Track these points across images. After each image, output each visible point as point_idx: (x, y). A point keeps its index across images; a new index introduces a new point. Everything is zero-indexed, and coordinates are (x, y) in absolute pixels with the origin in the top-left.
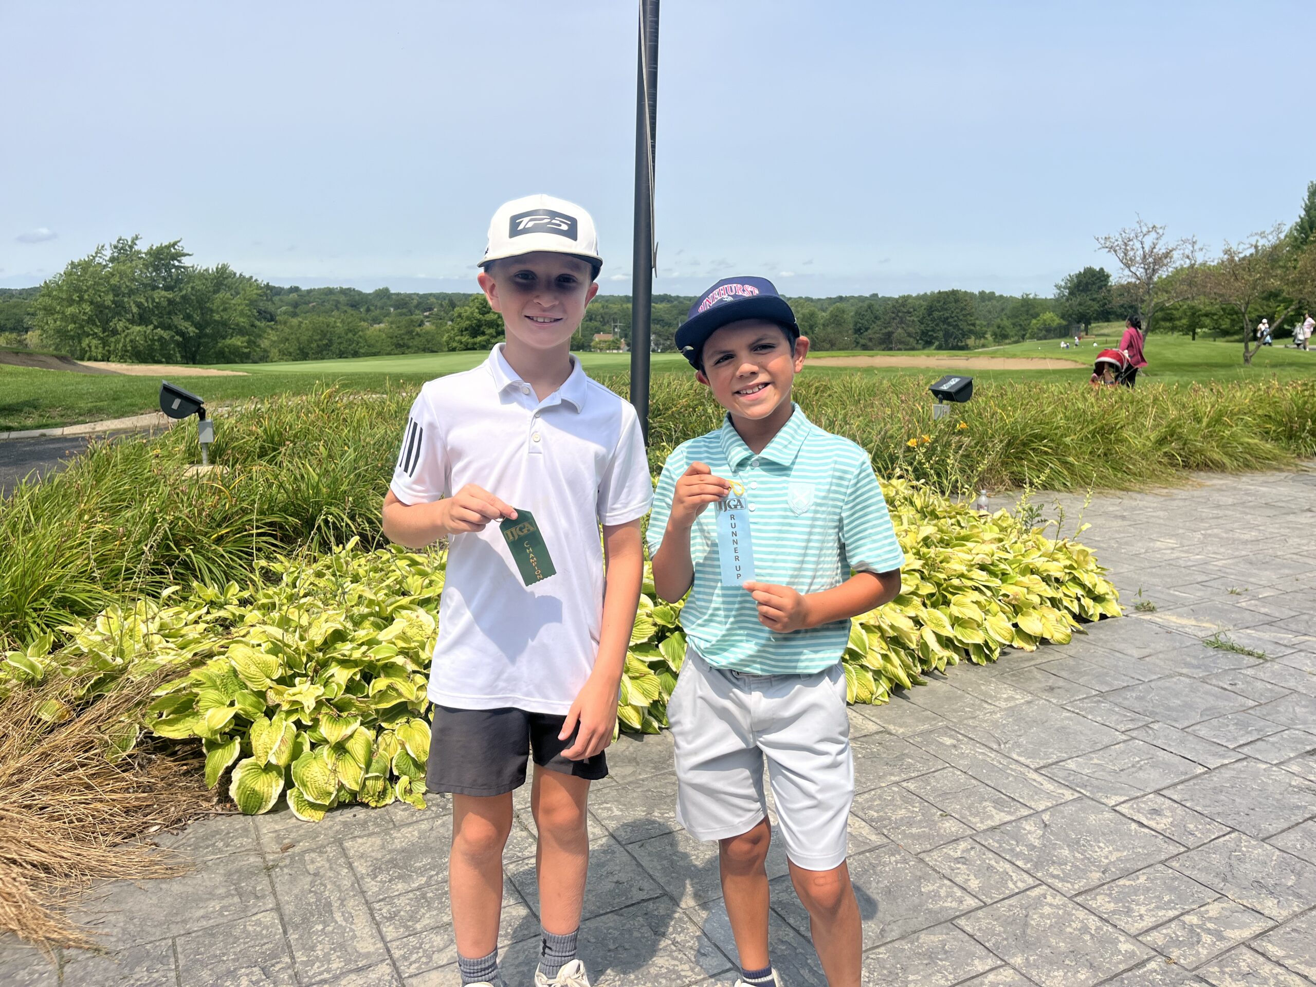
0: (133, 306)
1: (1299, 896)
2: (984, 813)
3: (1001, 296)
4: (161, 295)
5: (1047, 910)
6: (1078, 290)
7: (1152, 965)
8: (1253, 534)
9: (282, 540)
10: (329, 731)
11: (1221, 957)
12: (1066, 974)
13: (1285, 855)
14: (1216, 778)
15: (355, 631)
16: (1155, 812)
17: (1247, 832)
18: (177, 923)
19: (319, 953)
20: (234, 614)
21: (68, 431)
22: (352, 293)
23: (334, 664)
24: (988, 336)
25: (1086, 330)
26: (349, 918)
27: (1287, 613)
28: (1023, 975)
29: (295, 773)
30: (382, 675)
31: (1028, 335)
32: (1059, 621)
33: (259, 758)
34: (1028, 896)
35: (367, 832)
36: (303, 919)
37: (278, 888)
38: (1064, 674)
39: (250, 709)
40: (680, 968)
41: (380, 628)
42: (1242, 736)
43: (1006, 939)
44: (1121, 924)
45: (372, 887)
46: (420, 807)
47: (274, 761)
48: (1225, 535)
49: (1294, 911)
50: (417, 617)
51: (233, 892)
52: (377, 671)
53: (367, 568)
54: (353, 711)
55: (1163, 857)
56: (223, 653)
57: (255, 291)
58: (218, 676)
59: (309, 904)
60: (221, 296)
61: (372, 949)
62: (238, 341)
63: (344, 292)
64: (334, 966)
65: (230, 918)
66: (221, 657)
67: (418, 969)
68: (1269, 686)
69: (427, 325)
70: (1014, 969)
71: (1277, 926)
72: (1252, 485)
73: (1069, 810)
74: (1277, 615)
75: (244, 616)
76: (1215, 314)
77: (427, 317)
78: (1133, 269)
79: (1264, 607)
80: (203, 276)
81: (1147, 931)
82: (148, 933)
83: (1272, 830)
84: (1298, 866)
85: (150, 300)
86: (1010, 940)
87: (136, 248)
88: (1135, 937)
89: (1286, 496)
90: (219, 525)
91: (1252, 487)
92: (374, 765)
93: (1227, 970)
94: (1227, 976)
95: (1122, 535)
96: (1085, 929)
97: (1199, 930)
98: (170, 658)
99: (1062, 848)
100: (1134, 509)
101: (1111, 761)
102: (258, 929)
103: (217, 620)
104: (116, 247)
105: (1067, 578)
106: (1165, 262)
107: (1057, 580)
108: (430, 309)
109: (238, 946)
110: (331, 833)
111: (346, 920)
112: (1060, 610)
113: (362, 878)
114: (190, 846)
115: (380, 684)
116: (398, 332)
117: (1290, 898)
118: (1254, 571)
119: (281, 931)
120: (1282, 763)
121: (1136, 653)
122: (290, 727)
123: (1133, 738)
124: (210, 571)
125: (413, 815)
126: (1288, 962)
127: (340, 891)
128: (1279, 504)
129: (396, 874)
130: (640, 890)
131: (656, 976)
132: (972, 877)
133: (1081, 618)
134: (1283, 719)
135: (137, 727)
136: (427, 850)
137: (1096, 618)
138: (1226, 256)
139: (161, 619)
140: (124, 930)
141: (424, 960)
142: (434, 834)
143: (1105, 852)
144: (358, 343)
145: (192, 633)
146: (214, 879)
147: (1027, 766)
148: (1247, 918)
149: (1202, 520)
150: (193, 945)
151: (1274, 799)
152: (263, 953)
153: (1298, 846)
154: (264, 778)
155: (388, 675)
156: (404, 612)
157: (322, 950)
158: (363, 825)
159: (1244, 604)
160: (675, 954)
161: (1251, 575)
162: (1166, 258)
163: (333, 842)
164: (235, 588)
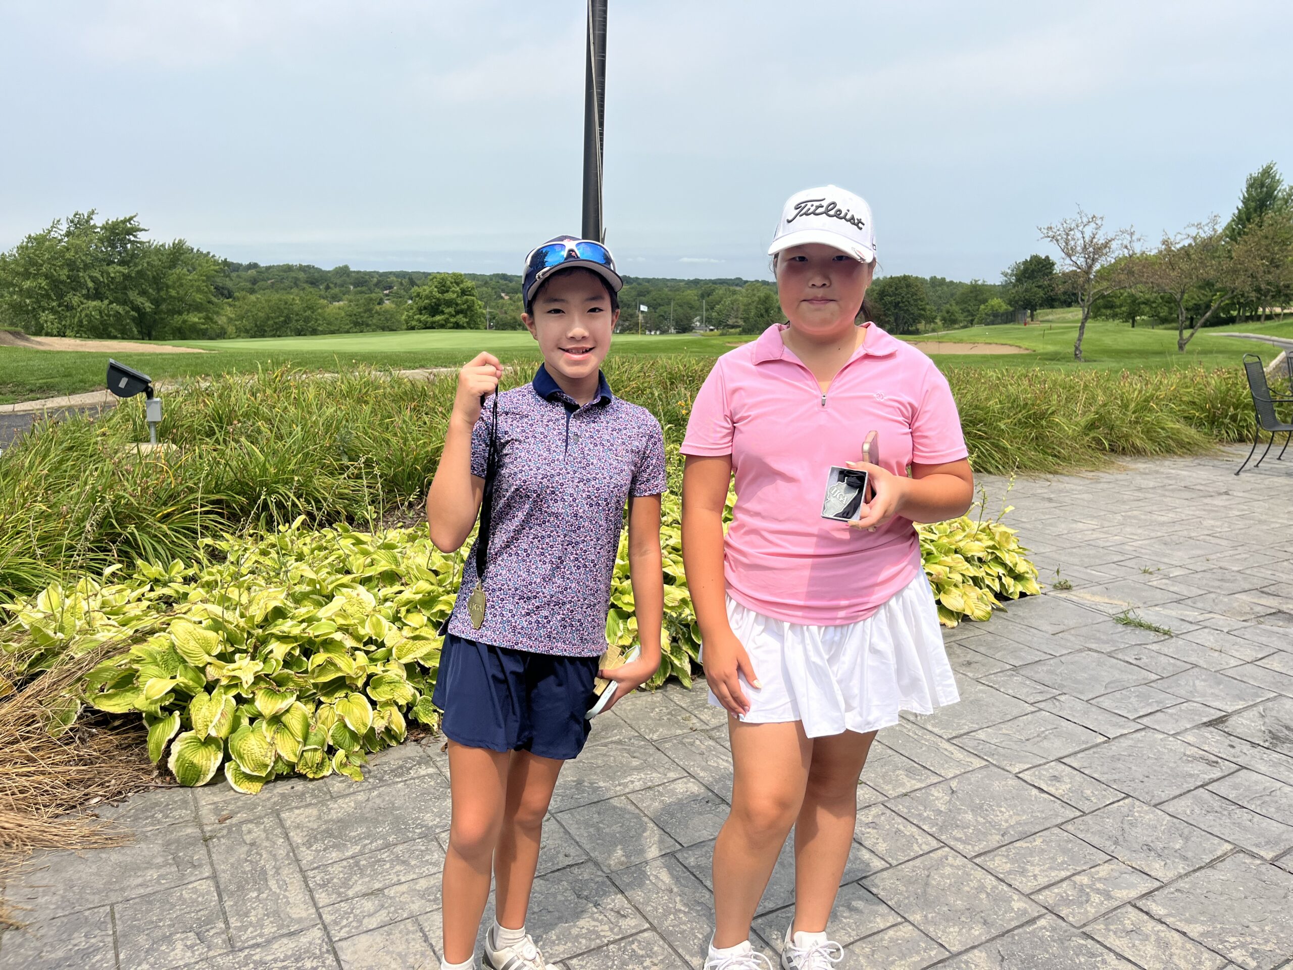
0: (89, 281)
1: (1185, 858)
2: (897, 781)
3: (951, 282)
4: (115, 270)
5: (948, 870)
6: (1025, 277)
7: (1042, 922)
8: (1170, 515)
9: (229, 519)
10: (265, 704)
11: (1106, 916)
12: (960, 930)
13: (1175, 820)
14: (1115, 747)
15: (296, 608)
16: (1055, 778)
17: (1141, 799)
18: (116, 890)
19: (253, 918)
20: (177, 592)
21: (20, 407)
22: (312, 271)
23: (273, 640)
24: (938, 321)
25: (1032, 316)
26: (284, 886)
27: (1195, 591)
28: (921, 931)
29: (233, 746)
30: (321, 650)
31: (976, 320)
32: (980, 599)
33: (200, 731)
34: (931, 858)
35: (304, 803)
36: (238, 887)
37: (214, 857)
38: (982, 649)
39: (191, 683)
40: (599, 929)
41: (320, 605)
42: (1142, 708)
43: (908, 898)
44: (1016, 884)
45: (307, 856)
46: (357, 779)
47: (213, 733)
48: (1143, 517)
49: (1179, 873)
50: (358, 595)
51: (170, 861)
52: (316, 646)
53: (313, 546)
54: (291, 685)
55: (1059, 820)
56: (164, 630)
57: (212, 267)
58: (159, 653)
59: (244, 873)
60: (178, 272)
61: (304, 914)
62: (194, 318)
63: (302, 269)
64: (266, 931)
65: (167, 886)
66: (162, 634)
67: (348, 932)
68: (1172, 661)
69: (387, 304)
70: (913, 925)
71: (1162, 887)
72: (1173, 469)
73: (975, 777)
74: (1186, 593)
75: (188, 594)
76: (1154, 302)
77: (387, 295)
78: (1074, 258)
79: (1173, 585)
80: (159, 250)
81: (1040, 890)
82: (87, 900)
83: (1164, 797)
84: (1186, 831)
85: (105, 276)
86: (912, 899)
87: (92, 223)
88: (1028, 896)
89: (1204, 480)
90: (165, 504)
91: (1173, 471)
92: (312, 738)
93: (1112, 927)
94: (1111, 933)
95: (1047, 517)
96: (981, 888)
97: (1088, 890)
98: (111, 634)
99: (967, 813)
100: (1061, 491)
101: (1019, 731)
102: (194, 896)
103: (160, 598)
104: (72, 222)
105: (990, 558)
106: (1104, 251)
107: (980, 560)
108: (390, 288)
109: (174, 912)
110: (269, 804)
111: (280, 887)
112: (981, 588)
113: (298, 847)
114: (129, 817)
115: (319, 658)
116: (357, 310)
117: (1177, 860)
118: (1168, 552)
119: (216, 898)
120: (1178, 733)
121: (1051, 629)
122: (230, 701)
123: (1040, 710)
124: (155, 549)
125: (350, 787)
126: (1169, 920)
127: (276, 860)
128: (1198, 487)
129: (331, 843)
130: (566, 856)
131: (577, 936)
132: (880, 840)
133: (1001, 596)
134: (1182, 692)
135: (79, 702)
136: (362, 820)
137: (1016, 597)
138: (1164, 247)
139: (103, 596)
140: (63, 897)
141: (354, 924)
142: (370, 804)
143: (1005, 816)
144: (317, 320)
145: (134, 610)
146: (152, 849)
147: (940, 737)
148: (1135, 878)
149: (1124, 502)
150: (130, 912)
151: (1168, 767)
152: (198, 919)
153: (1188, 812)
154: (203, 751)
155: (327, 650)
156: (344, 590)
157: (256, 916)
158: (302, 796)
159: (1155, 583)
160: (596, 916)
161: (1165, 555)
162: (1105, 247)
163: (271, 813)
164: (179, 565)
